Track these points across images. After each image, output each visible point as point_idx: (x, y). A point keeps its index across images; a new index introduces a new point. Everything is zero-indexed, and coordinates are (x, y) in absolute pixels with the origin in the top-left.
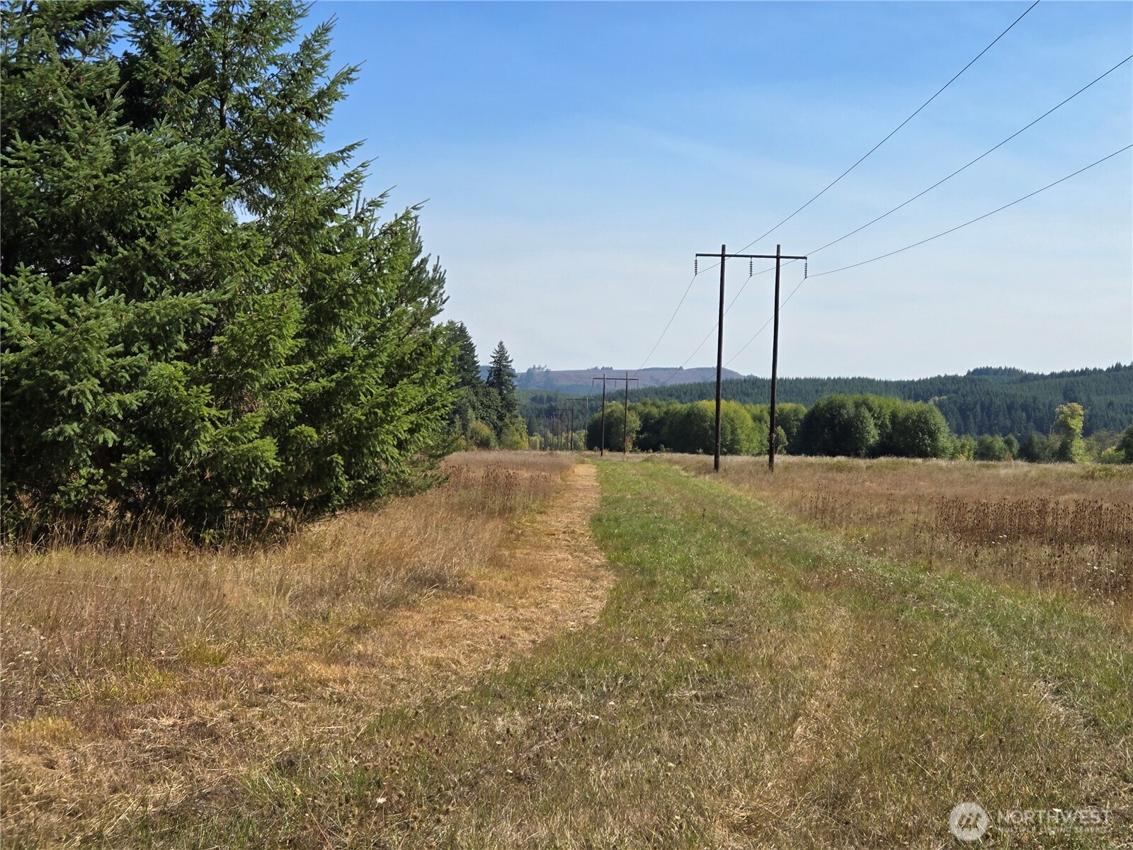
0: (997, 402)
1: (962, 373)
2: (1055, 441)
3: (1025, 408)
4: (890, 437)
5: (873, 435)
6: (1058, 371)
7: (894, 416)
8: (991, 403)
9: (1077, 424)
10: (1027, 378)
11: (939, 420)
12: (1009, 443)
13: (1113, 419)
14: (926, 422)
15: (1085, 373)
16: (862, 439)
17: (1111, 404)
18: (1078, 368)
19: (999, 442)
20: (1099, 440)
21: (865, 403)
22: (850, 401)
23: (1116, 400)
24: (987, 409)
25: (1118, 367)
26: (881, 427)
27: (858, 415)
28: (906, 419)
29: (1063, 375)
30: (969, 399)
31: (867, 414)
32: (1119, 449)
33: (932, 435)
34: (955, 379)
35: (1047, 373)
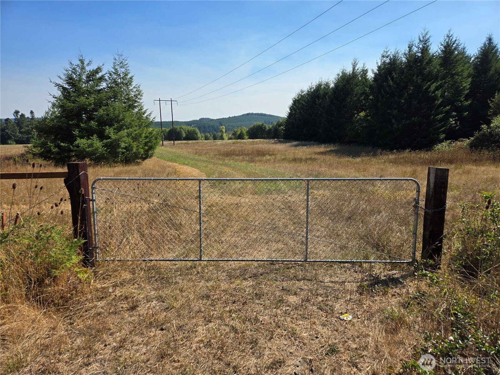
0: (206, 126)
1: (198, 119)
2: (220, 134)
3: (212, 127)
4: (187, 135)
5: (184, 135)
6: (218, 118)
7: (188, 131)
8: (205, 126)
9: (224, 130)
10: (212, 120)
11: (198, 131)
12: (211, 135)
13: (229, 128)
14: (195, 132)
15: (223, 119)
16: (182, 136)
17: (229, 125)
18: (222, 118)
19: (209, 135)
20: (228, 133)
21: (181, 128)
22: (178, 127)
23: (230, 124)
24: (204, 127)
25: (230, 117)
26: (186, 133)
27: (180, 131)
28: (191, 131)
29: (219, 119)
30: (200, 125)
31: (182, 130)
32: (232, 135)
33: (197, 134)
34: (196, 121)
35: (216, 119)
